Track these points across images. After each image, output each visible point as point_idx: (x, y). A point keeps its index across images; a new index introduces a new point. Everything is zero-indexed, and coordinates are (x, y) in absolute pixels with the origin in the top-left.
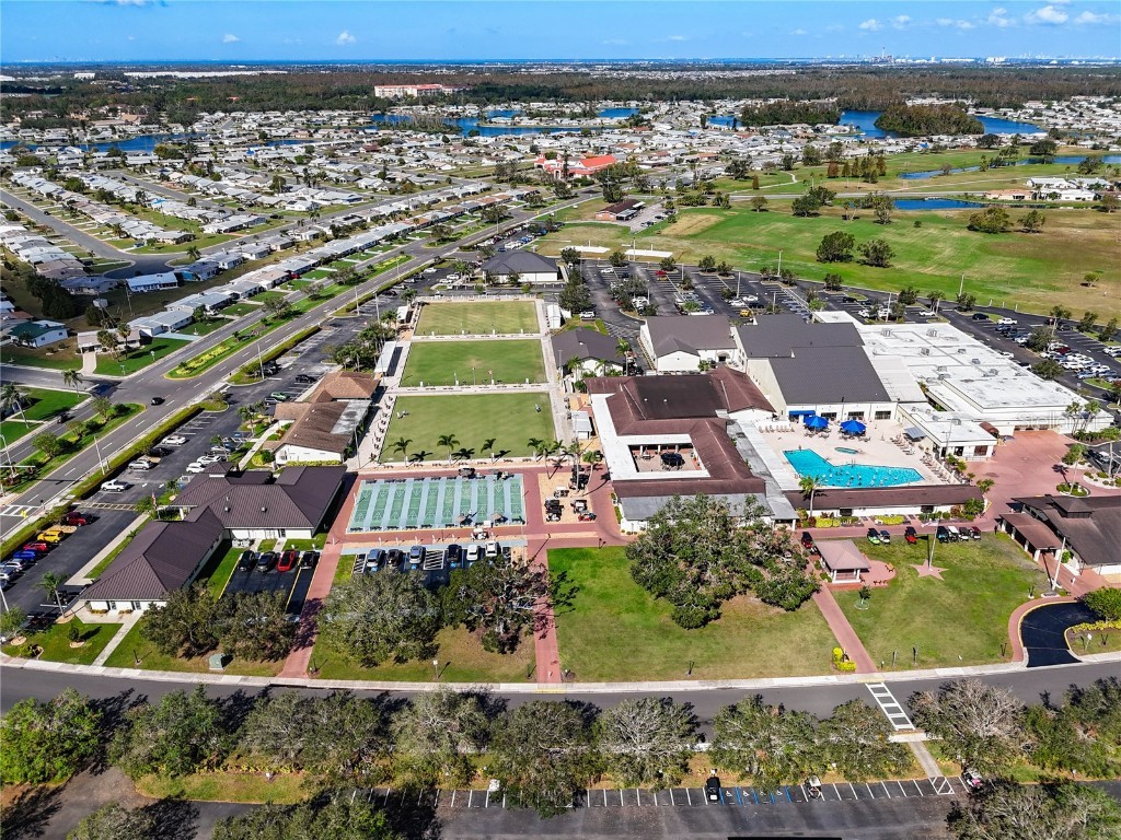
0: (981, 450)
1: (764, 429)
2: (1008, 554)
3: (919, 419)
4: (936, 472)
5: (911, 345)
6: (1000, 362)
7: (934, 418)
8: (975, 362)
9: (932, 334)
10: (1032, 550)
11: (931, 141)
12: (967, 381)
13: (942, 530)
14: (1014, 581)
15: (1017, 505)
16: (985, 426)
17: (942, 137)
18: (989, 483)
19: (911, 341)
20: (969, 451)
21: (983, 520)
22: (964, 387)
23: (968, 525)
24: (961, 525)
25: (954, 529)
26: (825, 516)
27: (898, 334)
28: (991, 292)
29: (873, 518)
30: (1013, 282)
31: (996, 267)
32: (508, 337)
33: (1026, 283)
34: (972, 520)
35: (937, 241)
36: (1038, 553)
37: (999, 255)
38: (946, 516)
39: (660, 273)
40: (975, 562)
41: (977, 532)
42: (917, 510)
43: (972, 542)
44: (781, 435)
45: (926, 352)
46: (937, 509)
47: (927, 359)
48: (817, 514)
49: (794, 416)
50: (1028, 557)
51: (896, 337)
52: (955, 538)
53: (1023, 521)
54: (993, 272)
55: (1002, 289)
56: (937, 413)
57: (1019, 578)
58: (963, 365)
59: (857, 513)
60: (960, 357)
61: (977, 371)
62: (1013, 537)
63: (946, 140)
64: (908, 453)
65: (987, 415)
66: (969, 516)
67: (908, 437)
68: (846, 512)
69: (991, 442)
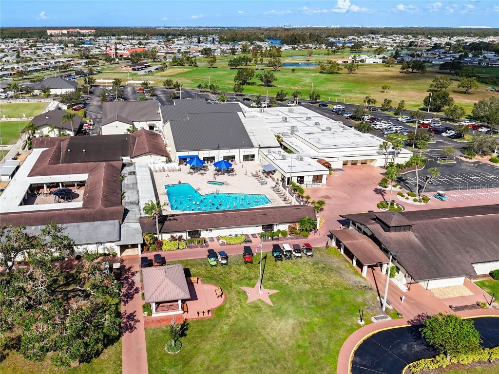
0: (317, 179)
1: (158, 169)
2: (338, 271)
3: (272, 158)
4: (281, 197)
5: (277, 117)
6: (333, 124)
7: (284, 157)
8: (317, 124)
9: (290, 111)
10: (360, 265)
11: (305, 46)
12: (309, 134)
13: (277, 248)
14: (344, 302)
15: (346, 221)
16: (321, 161)
17: (309, 45)
18: (321, 203)
19: (278, 115)
20: (308, 180)
21: (317, 236)
22: (307, 137)
23: (301, 242)
24: (296, 242)
25: (287, 247)
26: (174, 239)
27: (270, 112)
28: (329, 95)
29: (218, 239)
30: (343, 91)
31: (333, 86)
32: (14, 119)
33: (350, 92)
34: (306, 237)
35: (303, 77)
36: (365, 268)
37: (335, 81)
38: (284, 234)
39: (140, 90)
40: (306, 281)
41: (309, 248)
42: (259, 230)
43: (305, 259)
44: (169, 173)
45: (285, 120)
46: (276, 228)
47: (285, 123)
48: (166, 237)
49: (183, 160)
50: (356, 273)
51: (268, 114)
52: (289, 256)
53: (350, 236)
54: (331, 88)
55: (336, 94)
56: (286, 154)
57: (349, 297)
58: (309, 126)
59: (204, 234)
60: (308, 122)
61: (317, 129)
62: (342, 252)
63: (311, 45)
64: (262, 183)
65: (322, 154)
66: (304, 233)
67: (264, 172)
68: (195, 234)
69: (325, 173)
